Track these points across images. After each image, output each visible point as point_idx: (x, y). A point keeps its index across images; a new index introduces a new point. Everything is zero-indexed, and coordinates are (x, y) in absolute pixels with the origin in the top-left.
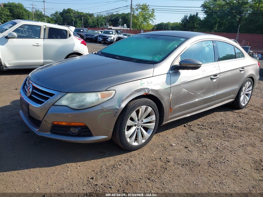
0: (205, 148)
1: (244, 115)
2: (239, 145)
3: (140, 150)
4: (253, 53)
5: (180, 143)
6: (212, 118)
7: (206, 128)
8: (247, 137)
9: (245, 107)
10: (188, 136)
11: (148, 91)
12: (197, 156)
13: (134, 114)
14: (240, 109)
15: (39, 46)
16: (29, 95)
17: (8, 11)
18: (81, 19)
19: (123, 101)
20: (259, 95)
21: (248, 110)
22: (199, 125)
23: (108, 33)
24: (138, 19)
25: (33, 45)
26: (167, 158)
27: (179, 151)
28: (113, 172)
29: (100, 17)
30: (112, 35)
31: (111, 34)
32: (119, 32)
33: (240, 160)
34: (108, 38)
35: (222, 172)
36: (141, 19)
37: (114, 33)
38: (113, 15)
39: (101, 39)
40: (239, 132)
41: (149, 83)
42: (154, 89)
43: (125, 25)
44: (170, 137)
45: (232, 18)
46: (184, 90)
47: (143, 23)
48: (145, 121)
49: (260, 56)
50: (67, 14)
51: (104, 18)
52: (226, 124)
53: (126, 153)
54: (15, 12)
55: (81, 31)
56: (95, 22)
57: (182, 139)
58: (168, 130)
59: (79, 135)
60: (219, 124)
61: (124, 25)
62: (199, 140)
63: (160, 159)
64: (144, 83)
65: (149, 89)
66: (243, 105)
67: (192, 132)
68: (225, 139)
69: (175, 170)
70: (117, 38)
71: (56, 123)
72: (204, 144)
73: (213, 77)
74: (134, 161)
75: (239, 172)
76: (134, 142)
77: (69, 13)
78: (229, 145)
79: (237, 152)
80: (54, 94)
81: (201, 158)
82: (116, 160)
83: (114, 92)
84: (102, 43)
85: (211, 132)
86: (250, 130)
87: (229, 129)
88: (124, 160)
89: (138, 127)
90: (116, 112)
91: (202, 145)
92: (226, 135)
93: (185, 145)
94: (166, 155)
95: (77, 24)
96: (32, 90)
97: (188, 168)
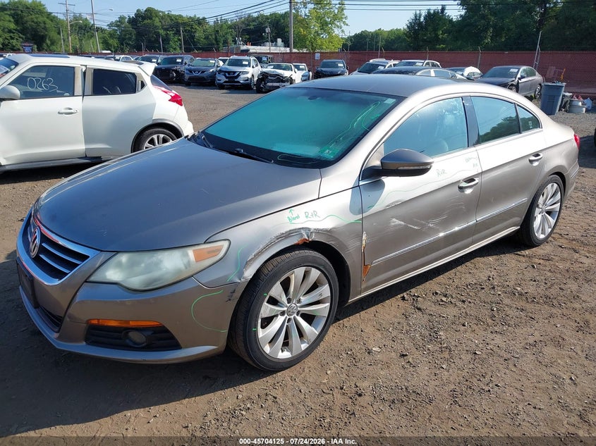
0: (446, 355)
1: (541, 261)
2: (527, 344)
3: (298, 366)
4: (572, 97)
5: (389, 343)
6: (468, 275)
7: (453, 301)
8: (546, 321)
9: (545, 240)
10: (408, 324)
11: (308, 236)
12: (427, 378)
13: (276, 290)
14: (533, 247)
15: (72, 113)
16: (34, 254)
17: (10, 21)
18: (178, 32)
19: (247, 264)
20: (582, 206)
21: (552, 249)
22: (437, 293)
23: (238, 63)
24: (307, 27)
25: (59, 113)
26: (357, 387)
27: (387, 365)
28: (231, 427)
29: (222, 26)
30: (247, 69)
31: (246, 66)
32: (264, 59)
33: (527, 383)
34: (238, 75)
35: (483, 417)
36: (315, 26)
37: (252, 63)
38: (250, 19)
39: (222, 79)
40: (529, 307)
41: (310, 214)
42: (322, 228)
43: (279, 40)
44: (369, 329)
45: (523, 15)
46: (396, 222)
47: (318, 35)
48: (305, 300)
49: (589, 102)
50: (146, 21)
51: (230, 27)
52: (499, 288)
53: (263, 377)
54: (27, 22)
55: (178, 61)
56: (210, 37)
57: (394, 333)
58: (364, 312)
59: (149, 347)
60: (483, 288)
61: (276, 42)
62: (433, 335)
63: (342, 388)
64: (298, 217)
65: (309, 229)
66: (542, 236)
67: (420, 313)
68: (496, 328)
69: (374, 416)
70: (258, 76)
71: (95, 322)
72: (445, 345)
73: (464, 185)
74: (280, 399)
75: (522, 416)
76: (282, 351)
77: (151, 19)
78: (503, 345)
79: (520, 361)
80: (88, 257)
81: (437, 383)
82: (240, 396)
83: (226, 244)
84: (227, 89)
85: (464, 311)
86: (554, 301)
87: (507, 301)
88: (259, 395)
89: (288, 317)
90: (232, 290)
91: (440, 346)
92: (497, 319)
93: (400, 348)
94: (355, 379)
95: (169, 43)
96: (41, 242)
97: (403, 409)
